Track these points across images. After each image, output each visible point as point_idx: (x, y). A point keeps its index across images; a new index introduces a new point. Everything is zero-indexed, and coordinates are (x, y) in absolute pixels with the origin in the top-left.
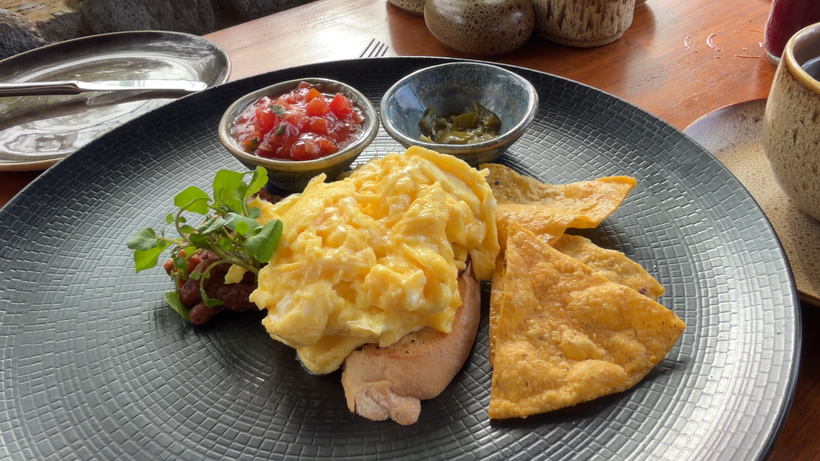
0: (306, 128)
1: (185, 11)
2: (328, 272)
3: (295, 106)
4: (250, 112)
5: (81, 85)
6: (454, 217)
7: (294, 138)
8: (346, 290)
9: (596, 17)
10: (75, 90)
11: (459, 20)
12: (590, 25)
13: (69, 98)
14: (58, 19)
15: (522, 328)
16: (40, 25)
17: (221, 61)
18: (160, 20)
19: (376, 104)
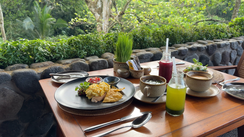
0: (95, 80)
1: (85, 69)
2: (92, 89)
3: (94, 79)
4: (89, 79)
5: (70, 76)
6: (105, 87)
7: (93, 81)
8: (93, 91)
9: (137, 74)
10: (69, 76)
11: (120, 73)
12: (136, 75)
13: (69, 77)
14: (68, 68)
15: (108, 97)
16: (65, 69)
17: (88, 75)
18: (81, 70)
19: (103, 79)
